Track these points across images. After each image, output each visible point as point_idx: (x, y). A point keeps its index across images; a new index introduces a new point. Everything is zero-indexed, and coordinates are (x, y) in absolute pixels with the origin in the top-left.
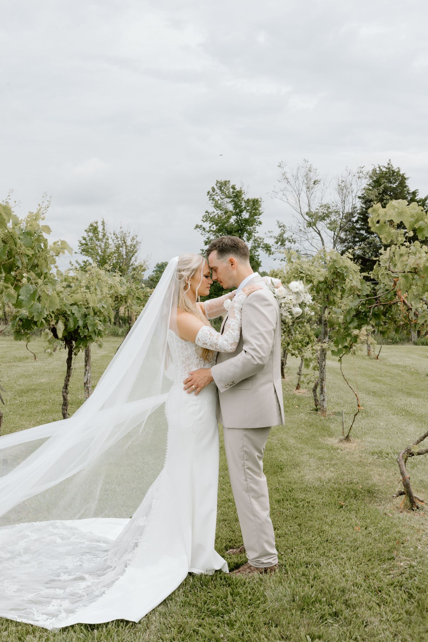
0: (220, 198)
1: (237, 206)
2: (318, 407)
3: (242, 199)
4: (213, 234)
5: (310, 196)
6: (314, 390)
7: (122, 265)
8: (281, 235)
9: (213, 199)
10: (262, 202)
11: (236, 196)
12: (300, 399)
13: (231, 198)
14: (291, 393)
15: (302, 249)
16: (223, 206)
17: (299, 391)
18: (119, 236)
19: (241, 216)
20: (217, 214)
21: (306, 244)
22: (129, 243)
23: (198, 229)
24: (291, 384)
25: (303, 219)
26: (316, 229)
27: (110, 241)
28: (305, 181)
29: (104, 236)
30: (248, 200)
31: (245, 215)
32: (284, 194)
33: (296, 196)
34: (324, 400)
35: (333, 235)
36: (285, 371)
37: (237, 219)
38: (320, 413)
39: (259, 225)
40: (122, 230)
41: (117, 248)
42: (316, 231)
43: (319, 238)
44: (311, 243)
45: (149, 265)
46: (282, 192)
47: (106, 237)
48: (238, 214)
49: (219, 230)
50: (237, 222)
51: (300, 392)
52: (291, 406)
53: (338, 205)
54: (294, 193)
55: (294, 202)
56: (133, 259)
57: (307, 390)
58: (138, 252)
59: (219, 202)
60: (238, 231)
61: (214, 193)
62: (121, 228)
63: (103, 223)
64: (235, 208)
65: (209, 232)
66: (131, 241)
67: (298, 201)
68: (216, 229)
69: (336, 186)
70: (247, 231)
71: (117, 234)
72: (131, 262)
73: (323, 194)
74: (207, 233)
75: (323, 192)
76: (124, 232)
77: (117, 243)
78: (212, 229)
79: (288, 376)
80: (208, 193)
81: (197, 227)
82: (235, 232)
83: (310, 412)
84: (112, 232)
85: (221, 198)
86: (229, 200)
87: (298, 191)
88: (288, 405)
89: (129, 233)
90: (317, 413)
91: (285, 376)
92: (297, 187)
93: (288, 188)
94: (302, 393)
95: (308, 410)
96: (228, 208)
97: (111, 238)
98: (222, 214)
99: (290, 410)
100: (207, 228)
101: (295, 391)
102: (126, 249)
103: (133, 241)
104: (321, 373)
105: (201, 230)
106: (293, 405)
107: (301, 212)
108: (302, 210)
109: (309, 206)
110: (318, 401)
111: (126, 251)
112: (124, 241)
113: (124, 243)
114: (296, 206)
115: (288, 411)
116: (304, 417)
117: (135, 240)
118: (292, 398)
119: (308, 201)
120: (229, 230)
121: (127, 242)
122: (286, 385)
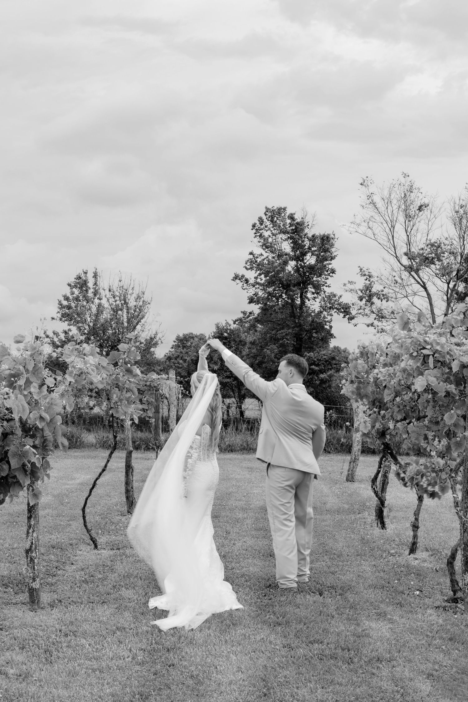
0: (270, 234)
1: (296, 245)
2: (459, 594)
3: (305, 235)
4: (261, 288)
5: (409, 230)
6: (450, 563)
8: (367, 288)
9: (261, 236)
10: (336, 240)
11: (295, 231)
12: (419, 574)
13: (288, 233)
14: (401, 560)
16: (276, 246)
17: (416, 556)
18: (118, 294)
19: (303, 260)
20: (267, 257)
21: (405, 303)
22: (132, 303)
23: (238, 281)
24: (397, 539)
25: (399, 264)
26: (419, 280)
27: (104, 302)
28: (403, 207)
29: (96, 293)
30: (313, 236)
31: (310, 260)
32: (369, 227)
33: (387, 230)
35: (446, 289)
36: (385, 514)
37: (297, 266)
38: (463, 608)
39: (331, 274)
40: (121, 284)
41: (114, 312)
42: (419, 283)
43: (424, 294)
44: (412, 301)
46: (366, 224)
47: (98, 296)
48: (299, 258)
49: (270, 283)
50: (297, 270)
51: (416, 559)
52: (407, 592)
53: (454, 242)
54: (385, 225)
55: (386, 239)
56: (138, 327)
57: (428, 554)
58: (146, 317)
59: (270, 240)
60: (298, 284)
61: (262, 227)
62: (120, 281)
63: (96, 275)
64: (294, 249)
65: (254, 286)
66: (136, 301)
67: (390, 237)
68: (266, 281)
69: (451, 213)
70: (312, 283)
71: (115, 289)
72: (136, 332)
73: (430, 227)
74: (251, 287)
75: (430, 223)
76: (125, 287)
77: (114, 304)
78: (259, 280)
79: (391, 523)
80: (254, 226)
81: (236, 277)
82: (294, 286)
83: (444, 604)
84: (107, 288)
85: (273, 234)
86: (284, 237)
87: (391, 221)
88: (401, 589)
89: (133, 288)
90: (456, 607)
91: (386, 523)
92: (390, 216)
93: (376, 218)
94: (420, 559)
95: (439, 599)
96: (283, 248)
97: (106, 296)
98: (273, 258)
99: (406, 600)
100: (251, 279)
101: (408, 557)
102: (128, 313)
103: (138, 300)
104: (464, 532)
105: (242, 282)
106: (409, 589)
107: (395, 253)
108: (396, 250)
109: (408, 243)
110: (458, 584)
111: (128, 317)
112: (125, 301)
113: (124, 304)
114: (388, 244)
115: (403, 602)
116: (434, 617)
117: (140, 299)
118: (405, 573)
119: (406, 236)
120: (285, 282)
121: (129, 302)
122: (390, 543)
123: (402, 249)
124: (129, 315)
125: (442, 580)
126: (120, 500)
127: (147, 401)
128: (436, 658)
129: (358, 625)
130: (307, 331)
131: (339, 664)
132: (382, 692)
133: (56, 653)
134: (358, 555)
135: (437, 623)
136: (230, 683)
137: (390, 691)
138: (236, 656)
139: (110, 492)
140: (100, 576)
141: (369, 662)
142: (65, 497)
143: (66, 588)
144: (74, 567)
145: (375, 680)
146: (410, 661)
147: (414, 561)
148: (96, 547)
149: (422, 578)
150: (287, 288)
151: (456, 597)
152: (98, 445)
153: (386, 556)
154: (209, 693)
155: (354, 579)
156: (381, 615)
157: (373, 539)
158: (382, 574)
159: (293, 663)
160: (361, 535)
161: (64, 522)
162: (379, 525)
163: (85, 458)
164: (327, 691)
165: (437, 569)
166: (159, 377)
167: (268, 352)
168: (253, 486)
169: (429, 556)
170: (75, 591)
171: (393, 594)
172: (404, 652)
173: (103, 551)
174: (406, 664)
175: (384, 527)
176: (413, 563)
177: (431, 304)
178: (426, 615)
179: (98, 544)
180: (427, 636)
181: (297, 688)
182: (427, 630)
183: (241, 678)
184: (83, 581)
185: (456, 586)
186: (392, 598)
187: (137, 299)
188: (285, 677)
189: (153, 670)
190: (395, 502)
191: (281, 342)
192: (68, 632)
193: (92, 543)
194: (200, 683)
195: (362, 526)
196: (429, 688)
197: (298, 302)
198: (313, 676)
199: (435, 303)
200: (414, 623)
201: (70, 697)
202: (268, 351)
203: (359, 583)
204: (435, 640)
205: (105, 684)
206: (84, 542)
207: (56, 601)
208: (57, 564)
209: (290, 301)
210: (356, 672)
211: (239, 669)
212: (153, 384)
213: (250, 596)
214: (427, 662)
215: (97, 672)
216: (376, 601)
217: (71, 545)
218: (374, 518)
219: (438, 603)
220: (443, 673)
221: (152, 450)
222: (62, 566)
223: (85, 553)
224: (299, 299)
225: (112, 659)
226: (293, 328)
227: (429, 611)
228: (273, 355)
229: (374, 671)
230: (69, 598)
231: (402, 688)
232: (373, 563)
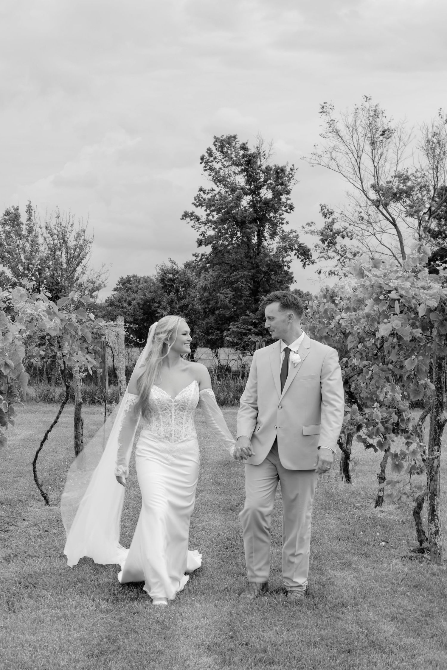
0: (222, 167)
1: (251, 179)
2: (426, 545)
3: (259, 167)
4: (213, 226)
5: (376, 159)
6: (417, 513)
7: (61, 280)
8: (329, 227)
9: (211, 169)
10: (295, 171)
11: (249, 163)
12: (385, 526)
13: (242, 165)
14: (367, 513)
15: (364, 249)
16: (228, 180)
17: (382, 509)
18: (55, 232)
19: (259, 194)
20: (220, 192)
21: (372, 242)
22: (71, 243)
23: (188, 219)
24: (363, 493)
25: (366, 198)
26: (388, 216)
27: (41, 240)
28: (369, 135)
29: (30, 231)
30: (268, 168)
31: (266, 194)
32: (332, 159)
33: (353, 160)
34: (436, 533)
36: (350, 467)
37: (253, 201)
38: (429, 558)
39: (289, 210)
40: (59, 221)
41: (52, 251)
42: (388, 219)
43: (394, 231)
44: (380, 239)
45: (106, 280)
46: (329, 155)
47: (34, 233)
48: (255, 192)
49: (223, 221)
50: (253, 205)
51: (383, 512)
52: (372, 543)
53: (427, 174)
54: (351, 155)
55: (351, 171)
56: (79, 269)
57: (395, 506)
58: (87, 257)
59: (222, 173)
60: (254, 221)
61: (212, 159)
62: (58, 217)
63: (29, 209)
64: (248, 182)
65: (206, 224)
66: (76, 240)
67: (357, 169)
68: (218, 218)
69: (423, 143)
70: (269, 220)
71: (53, 227)
72: (76, 275)
73: (399, 155)
74: (203, 225)
75: (399, 152)
76: (63, 224)
77: (52, 243)
78: (210, 217)
79: (357, 477)
80: (202, 159)
81: (186, 215)
82: (250, 223)
83: (410, 554)
84: (43, 225)
85: (224, 167)
86: (238, 169)
87: (357, 151)
88: (366, 540)
89: (72, 225)
90: (423, 557)
91: (351, 477)
92: (356, 145)
93: (340, 148)
94: (386, 512)
95: (405, 550)
96: (237, 182)
97: (42, 235)
98: (226, 192)
99: (371, 551)
100: (202, 216)
101: (375, 509)
102: (67, 253)
103: (78, 240)
104: (431, 480)
105: (191, 220)
106: (374, 540)
107: (362, 187)
108: (363, 183)
109: (376, 175)
110: (424, 534)
111: (67, 257)
112: (64, 240)
113: (63, 243)
114: (354, 177)
115: (368, 553)
116: (400, 565)
117: (81, 236)
118: (371, 525)
119: (373, 167)
120: (239, 219)
121: (68, 241)
122: (355, 497)
123: (369, 181)
124: (69, 255)
125: (408, 532)
126: (67, 456)
127: (94, 350)
128: (400, 603)
129: (323, 574)
130: (265, 273)
131: (304, 610)
132: (347, 633)
133: (18, 603)
134: (322, 509)
135: (402, 572)
136: (196, 628)
137: (355, 632)
138: (201, 604)
139: (56, 448)
140: (55, 531)
141: (334, 607)
142: (8, 454)
143: (20, 543)
144: (26, 523)
145: (339, 623)
146: (374, 606)
147: (379, 513)
148: (47, 503)
149: (388, 529)
150: (242, 225)
151: (422, 547)
152: (38, 398)
153: (351, 509)
154: (176, 636)
155: (318, 531)
156: (347, 565)
157: (338, 492)
158: (347, 526)
159: (258, 609)
160: (325, 489)
161: (10, 479)
162: (344, 479)
163: (25, 413)
164: (293, 633)
165: (404, 521)
166: (107, 324)
167: (222, 297)
168: (210, 441)
169: (395, 509)
170: (30, 546)
171: (359, 545)
172: (368, 598)
173: (55, 507)
174: (371, 608)
175: (349, 481)
176: (379, 516)
177: (401, 243)
178: (391, 565)
179: (50, 500)
180: (392, 583)
181: (263, 631)
182: (393, 578)
183: (207, 623)
184: (38, 536)
185: (422, 536)
186: (358, 549)
187: (77, 238)
188: (251, 621)
189: (118, 617)
190: (361, 455)
191: (235, 285)
192: (28, 584)
193: (42, 498)
194: (166, 628)
195: (326, 480)
196: (393, 629)
197: (255, 240)
198: (278, 620)
199: (405, 242)
200: (379, 571)
201: (38, 641)
202: (221, 295)
203: (323, 535)
204: (400, 587)
205: (72, 629)
206: (34, 498)
207: (12, 556)
208: (8, 520)
209: (245, 239)
210: (321, 616)
211: (204, 616)
212: (100, 332)
213: (211, 549)
214: (392, 607)
215: (63, 620)
216: (341, 552)
217: (20, 501)
218: (339, 472)
219: (404, 554)
220: (407, 616)
221: (97, 404)
222: (13, 522)
223: (36, 509)
224: (256, 238)
225: (76, 608)
226: (250, 269)
227: (395, 561)
228: (227, 300)
229: (338, 615)
230: (25, 552)
231: (367, 629)
232: (338, 516)
